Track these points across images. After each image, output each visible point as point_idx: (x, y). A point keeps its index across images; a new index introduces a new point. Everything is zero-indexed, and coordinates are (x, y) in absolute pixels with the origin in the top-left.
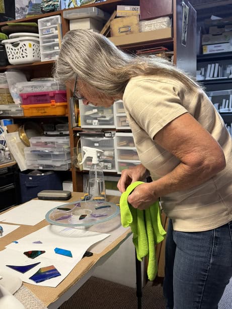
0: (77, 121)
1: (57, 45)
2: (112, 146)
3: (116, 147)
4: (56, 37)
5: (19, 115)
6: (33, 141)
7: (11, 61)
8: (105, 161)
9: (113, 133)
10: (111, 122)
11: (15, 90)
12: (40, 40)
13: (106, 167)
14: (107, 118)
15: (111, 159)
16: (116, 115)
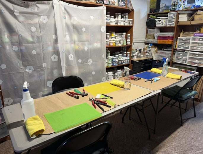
0: (175, 46)
1: (174, 21)
2: (187, 56)
3: (188, 56)
4: (174, 19)
5: (156, 43)
6: (159, 51)
7: (157, 26)
8: (183, 60)
9: (188, 51)
10: (188, 48)
11: (157, 35)
12: (168, 19)
13: (183, 62)
14: (187, 47)
15: (185, 60)
16: (190, 45)
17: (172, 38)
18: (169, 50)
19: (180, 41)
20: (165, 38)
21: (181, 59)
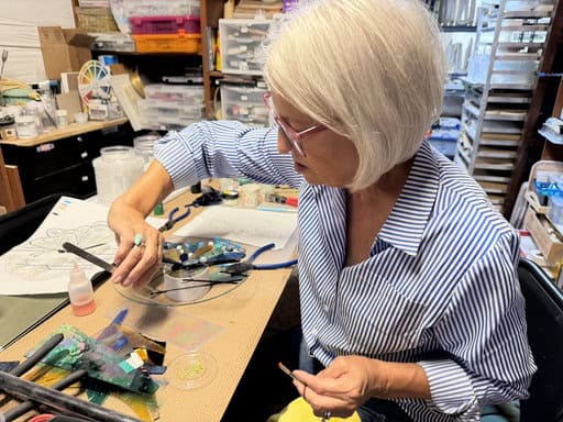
5: (129, 49)
6: (150, 90)
11: (121, 10)
17: (195, 24)
18: (190, 83)
19: (231, 37)
20: (161, 26)
21: (246, 116)
